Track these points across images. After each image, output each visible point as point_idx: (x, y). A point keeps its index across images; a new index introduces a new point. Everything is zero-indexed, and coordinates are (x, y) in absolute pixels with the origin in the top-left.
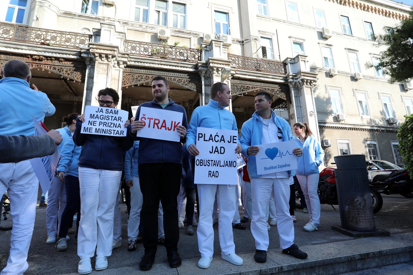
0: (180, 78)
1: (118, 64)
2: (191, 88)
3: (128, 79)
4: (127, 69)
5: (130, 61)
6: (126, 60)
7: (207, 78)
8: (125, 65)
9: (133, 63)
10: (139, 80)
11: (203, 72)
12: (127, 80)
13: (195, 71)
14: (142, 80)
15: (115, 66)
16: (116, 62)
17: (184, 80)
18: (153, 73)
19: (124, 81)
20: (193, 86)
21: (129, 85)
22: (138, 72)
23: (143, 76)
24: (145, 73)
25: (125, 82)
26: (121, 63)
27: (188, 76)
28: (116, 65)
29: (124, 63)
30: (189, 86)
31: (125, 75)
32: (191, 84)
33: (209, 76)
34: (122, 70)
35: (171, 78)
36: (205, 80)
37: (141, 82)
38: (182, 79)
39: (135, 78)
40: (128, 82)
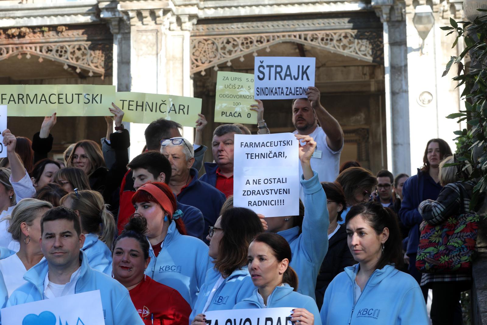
0: (328, 32)
1: (179, 21)
2: (357, 53)
3: (205, 52)
4: (201, 27)
5: (205, 8)
6: (193, 10)
7: (397, 24)
8: (195, 21)
9: (211, 13)
10: (230, 52)
11: (384, 11)
12: (201, 55)
13: (364, 9)
14: (236, 51)
15: (171, 29)
16: (174, 19)
17: (340, 35)
18: (261, 29)
19: (195, 57)
20: (363, 48)
21: (207, 66)
22: (226, 31)
23: (238, 38)
24: (241, 30)
25: (196, 60)
26: (185, 19)
27: (349, 22)
28: (175, 26)
29: (191, 17)
30: (352, 49)
31: (196, 43)
32: (358, 43)
33: (400, 19)
34: (187, 35)
35: (305, 35)
36: (392, 30)
37: (234, 56)
38: (335, 34)
39: (220, 46)
40: (204, 60)
